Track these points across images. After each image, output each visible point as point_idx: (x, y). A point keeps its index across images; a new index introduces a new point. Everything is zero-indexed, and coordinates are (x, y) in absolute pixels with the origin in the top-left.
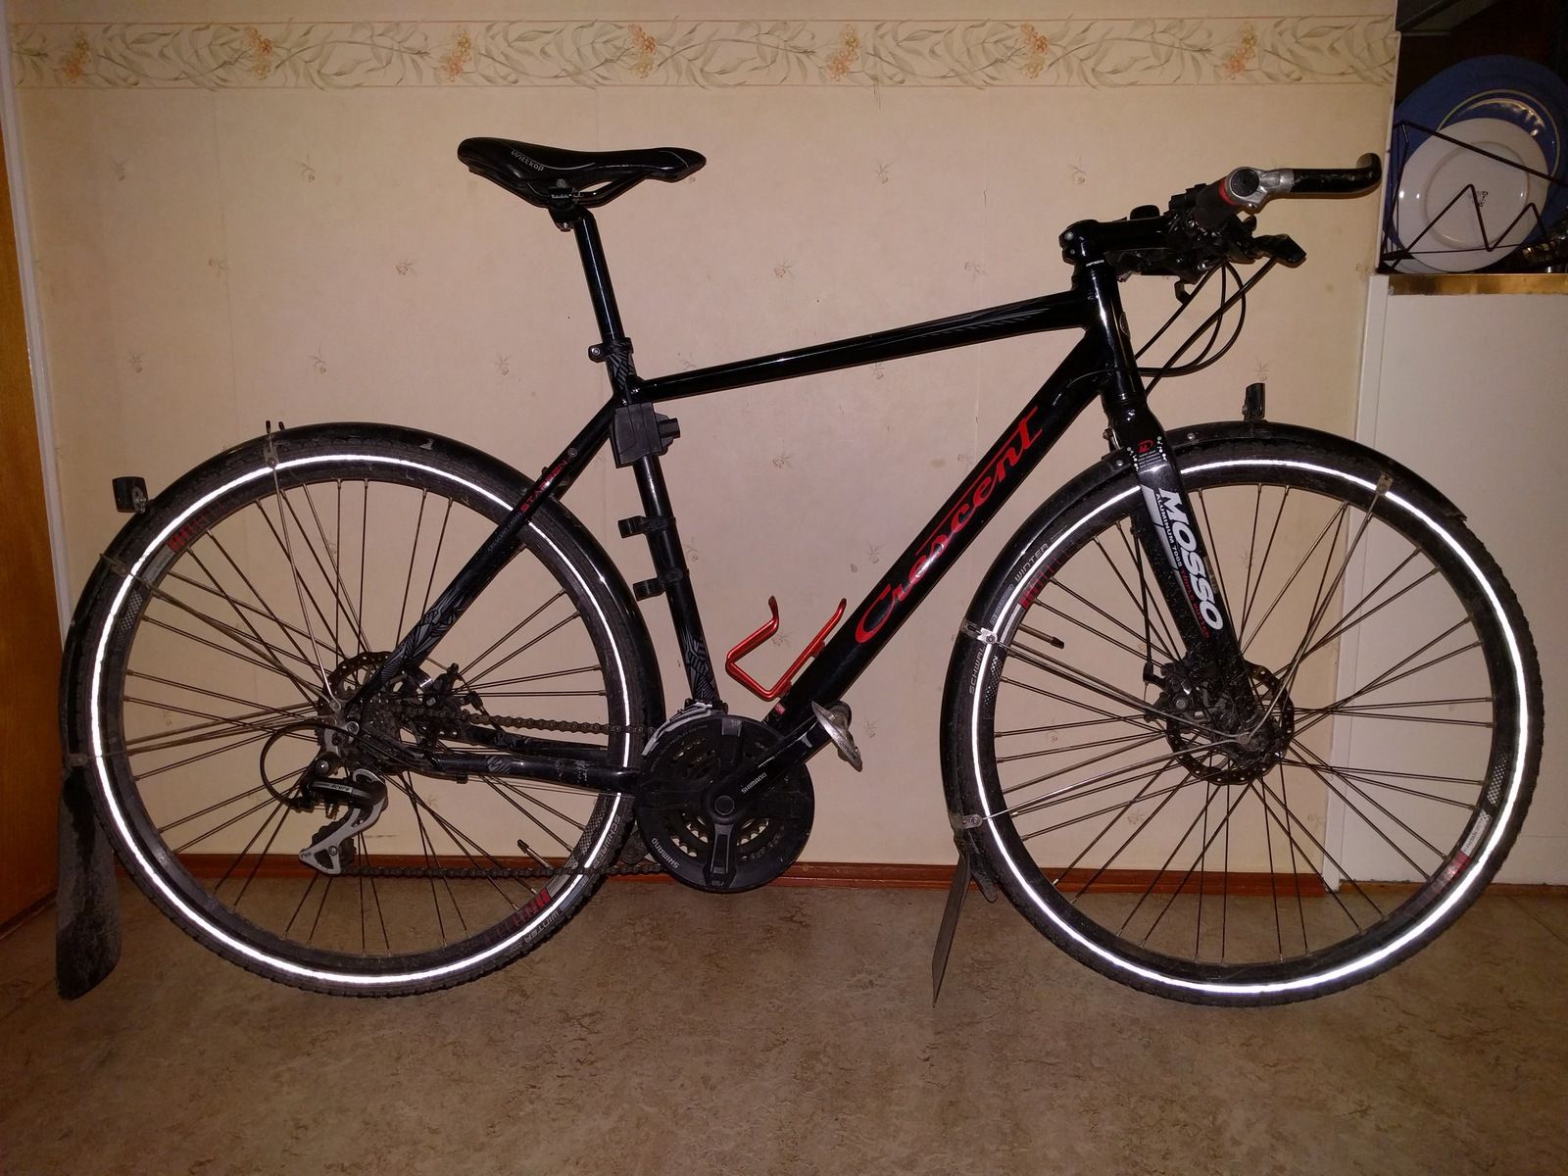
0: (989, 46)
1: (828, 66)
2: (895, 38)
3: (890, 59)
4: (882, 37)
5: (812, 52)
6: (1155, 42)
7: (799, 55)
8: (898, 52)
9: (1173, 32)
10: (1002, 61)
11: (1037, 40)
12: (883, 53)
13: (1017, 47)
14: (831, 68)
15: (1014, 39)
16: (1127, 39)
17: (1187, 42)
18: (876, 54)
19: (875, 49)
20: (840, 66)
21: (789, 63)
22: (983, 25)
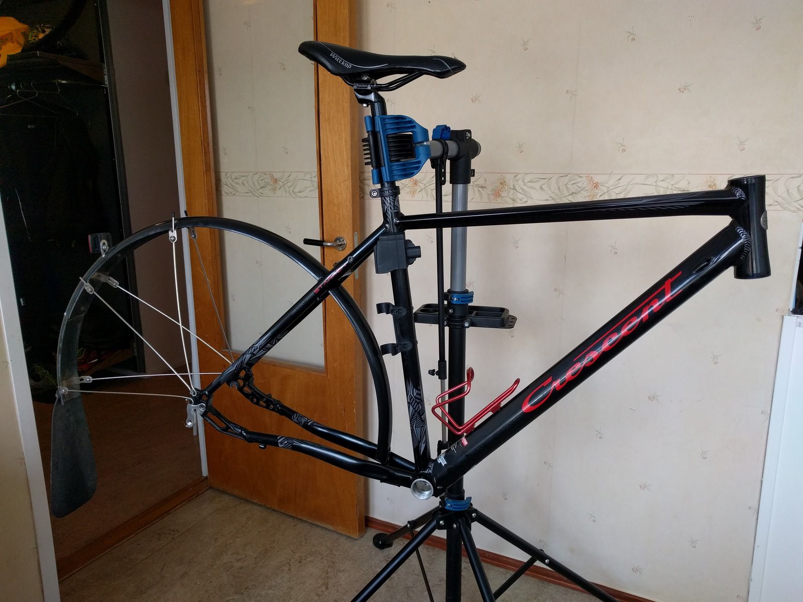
0: (569, 186)
1: (492, 193)
2: (523, 182)
3: (521, 191)
4: (517, 181)
5: (485, 187)
6: (658, 186)
7: (479, 189)
8: (525, 188)
9: (667, 181)
10: (576, 193)
11: (594, 184)
12: (518, 188)
13: (584, 187)
14: (493, 195)
15: (582, 183)
16: (641, 184)
17: (676, 186)
18: (514, 189)
19: (514, 186)
20: (497, 194)
21: (474, 192)
22: (567, 176)
